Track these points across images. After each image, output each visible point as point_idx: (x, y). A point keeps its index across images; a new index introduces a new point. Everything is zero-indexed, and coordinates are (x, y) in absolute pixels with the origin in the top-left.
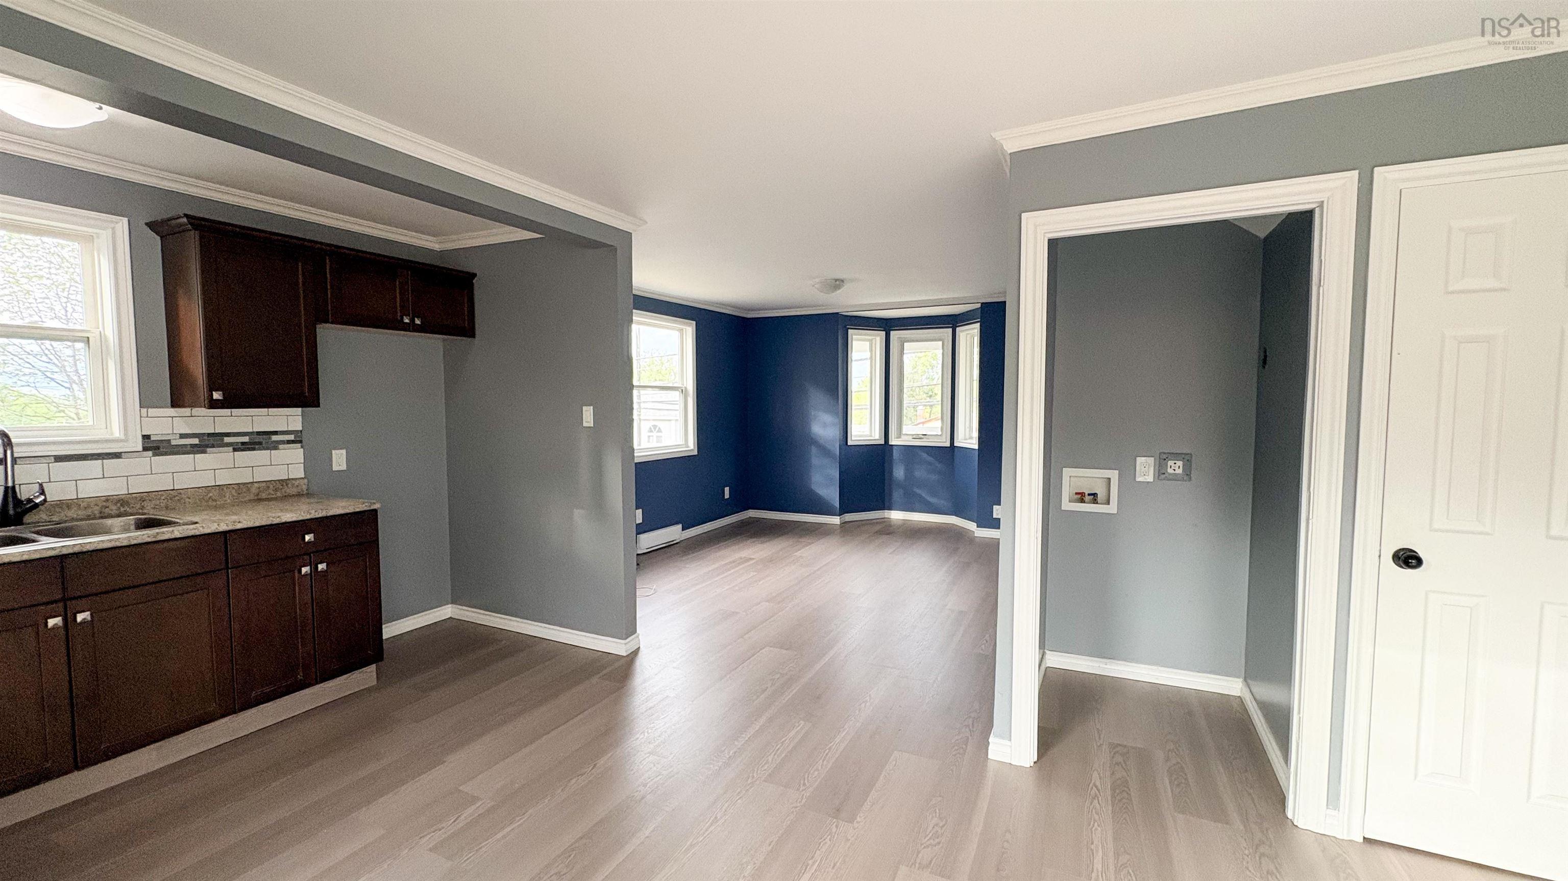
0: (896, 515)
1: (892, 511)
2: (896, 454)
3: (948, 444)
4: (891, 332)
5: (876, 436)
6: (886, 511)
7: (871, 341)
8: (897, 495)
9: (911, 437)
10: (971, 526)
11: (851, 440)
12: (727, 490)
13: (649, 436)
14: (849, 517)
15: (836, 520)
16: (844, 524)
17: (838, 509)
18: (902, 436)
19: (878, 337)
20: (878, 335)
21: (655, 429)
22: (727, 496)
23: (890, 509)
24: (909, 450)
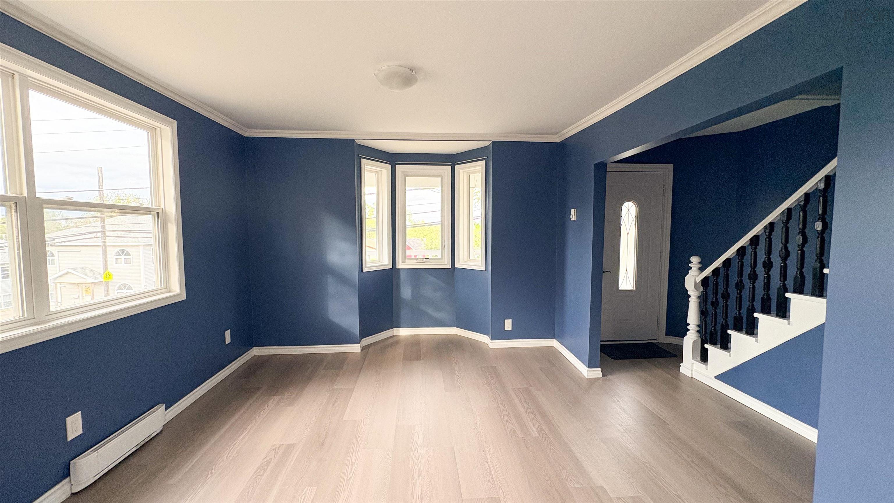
0: (404, 332)
1: (401, 329)
2: (403, 276)
3: (449, 266)
4: (397, 166)
5: (385, 263)
6: (394, 329)
7: (377, 172)
8: (404, 313)
9: (415, 261)
10: (483, 338)
11: (366, 267)
12: (228, 333)
13: (117, 259)
14: (367, 341)
15: (357, 348)
16: (363, 348)
17: (359, 337)
18: (407, 261)
19: (385, 170)
20: (384, 168)
21: (123, 253)
22: (228, 340)
23: (399, 327)
24: (415, 273)
